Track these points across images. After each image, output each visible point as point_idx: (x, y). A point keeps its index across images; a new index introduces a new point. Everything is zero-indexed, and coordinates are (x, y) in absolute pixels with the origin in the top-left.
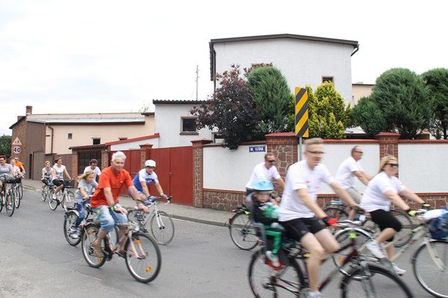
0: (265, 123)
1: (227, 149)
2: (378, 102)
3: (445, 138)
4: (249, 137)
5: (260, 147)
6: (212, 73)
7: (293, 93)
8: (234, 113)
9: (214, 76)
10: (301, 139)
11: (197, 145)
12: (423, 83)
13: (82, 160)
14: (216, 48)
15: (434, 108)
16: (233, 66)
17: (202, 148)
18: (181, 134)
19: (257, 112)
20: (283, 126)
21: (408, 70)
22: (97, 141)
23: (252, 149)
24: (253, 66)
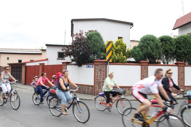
0: (93, 55)
1: (77, 66)
2: (141, 48)
3: (167, 64)
4: (87, 61)
5: (91, 66)
6: (72, 33)
7: (106, 43)
8: (80, 51)
9: (72, 35)
10: (108, 63)
11: (64, 64)
12: (159, 41)
13: (13, 70)
14: (74, 23)
15: (163, 51)
16: (80, 31)
17: (66, 65)
18: (57, 59)
19: (90, 51)
20: (101, 57)
21: (153, 36)
22: (20, 61)
23: (88, 66)
24: (89, 31)
